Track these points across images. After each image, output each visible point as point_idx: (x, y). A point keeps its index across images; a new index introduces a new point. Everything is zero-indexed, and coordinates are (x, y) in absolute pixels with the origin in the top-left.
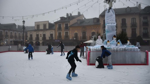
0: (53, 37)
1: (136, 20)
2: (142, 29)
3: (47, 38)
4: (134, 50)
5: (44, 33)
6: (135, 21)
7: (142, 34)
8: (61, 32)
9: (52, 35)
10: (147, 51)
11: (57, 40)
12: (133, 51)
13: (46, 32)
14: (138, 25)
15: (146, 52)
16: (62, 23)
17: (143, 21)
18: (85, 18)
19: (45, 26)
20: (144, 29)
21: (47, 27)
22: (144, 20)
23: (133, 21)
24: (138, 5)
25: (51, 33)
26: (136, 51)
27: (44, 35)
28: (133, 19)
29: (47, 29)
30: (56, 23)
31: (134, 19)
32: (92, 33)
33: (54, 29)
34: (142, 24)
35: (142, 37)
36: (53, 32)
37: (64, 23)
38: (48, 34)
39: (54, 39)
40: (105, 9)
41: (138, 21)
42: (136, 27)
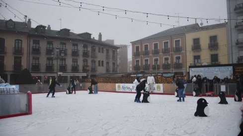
1: (22, 43)
2: (31, 58)
4: (9, 91)
6: (20, 44)
7: (31, 67)
10: (29, 92)
12: (6, 93)
14: (25, 51)
15: (28, 94)
17: (33, 47)
20: (34, 58)
22: (34, 45)
23: (17, 44)
24: (27, 20)
26: (11, 92)
28: (17, 41)
31: (20, 42)
34: (31, 51)
35: (30, 71)
42: (22, 54)
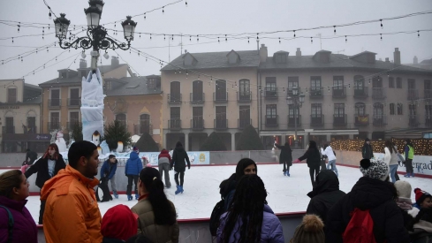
0: (35, 128)
1: (249, 84)
2: (264, 107)
3: (19, 130)
5: (10, 114)
6: (247, 87)
7: (264, 122)
8: (60, 112)
9: (31, 121)
11: (40, 135)
13: (14, 110)
14: (254, 97)
16: (62, 87)
17: (266, 89)
18: (133, 75)
19: (12, 92)
20: (268, 107)
21: (20, 98)
22: (268, 86)
25: (32, 114)
27: (10, 121)
28: (242, 82)
29: (19, 104)
30: (45, 86)
31: (247, 82)
32: (141, 116)
33: (39, 104)
34: (263, 95)
36: (36, 112)
37: (67, 87)
38: (20, 119)
39: (38, 131)
40: (184, 53)
41: (253, 88)
42: (251, 101)
